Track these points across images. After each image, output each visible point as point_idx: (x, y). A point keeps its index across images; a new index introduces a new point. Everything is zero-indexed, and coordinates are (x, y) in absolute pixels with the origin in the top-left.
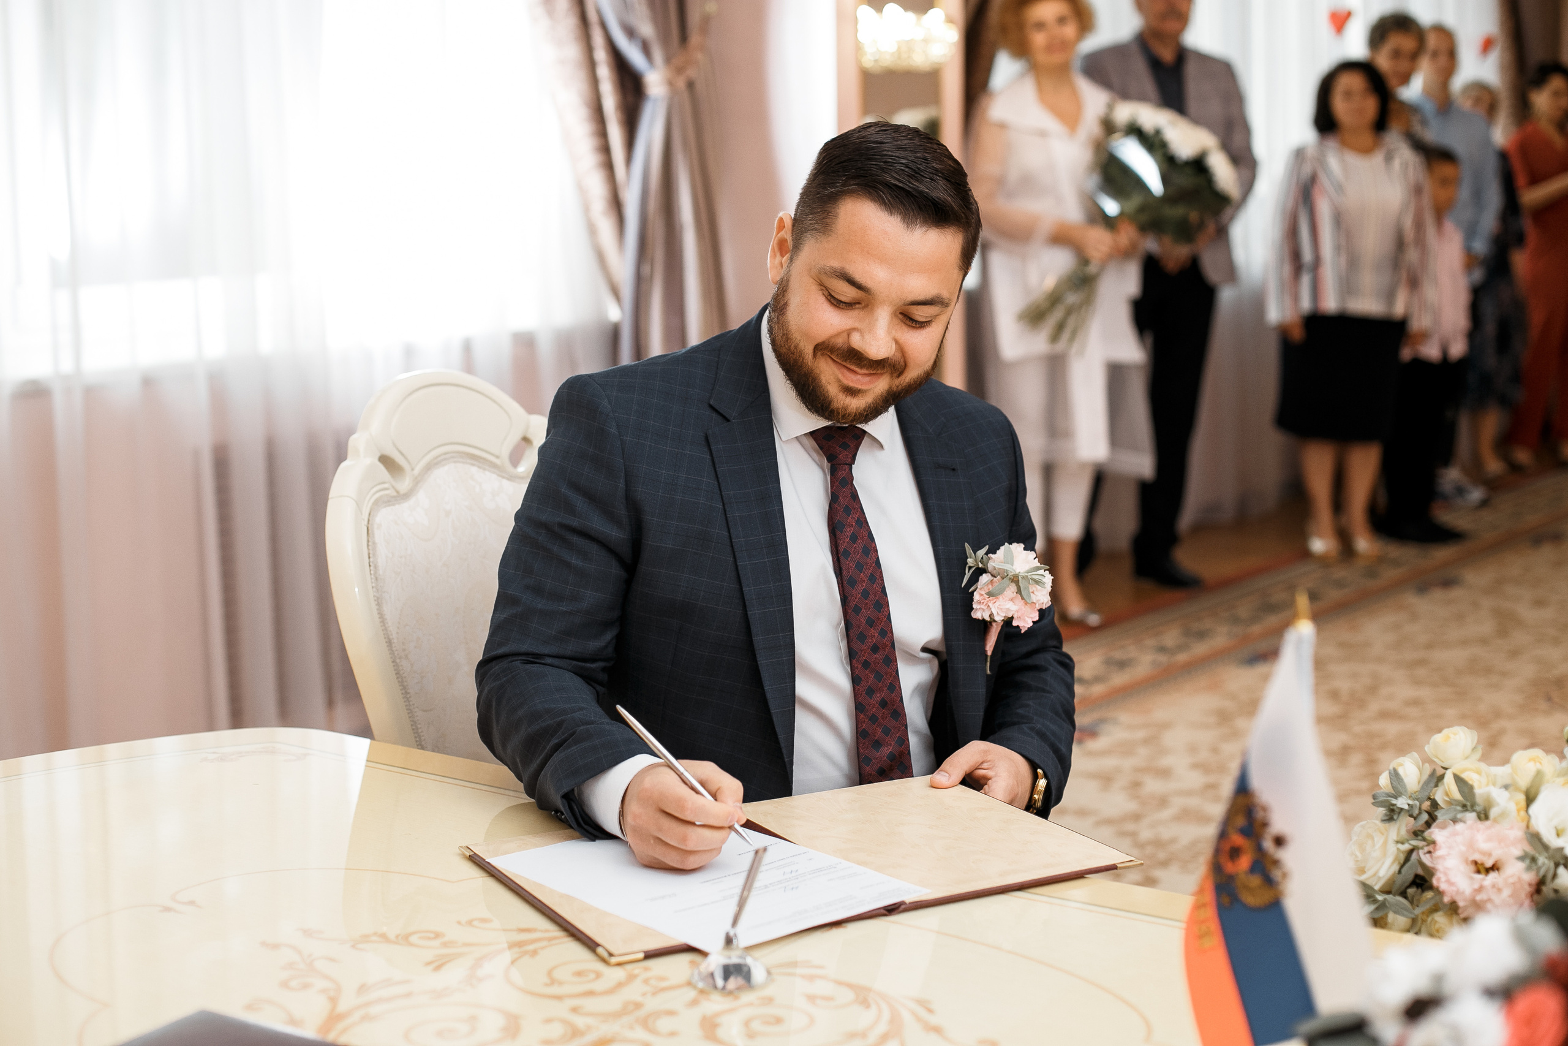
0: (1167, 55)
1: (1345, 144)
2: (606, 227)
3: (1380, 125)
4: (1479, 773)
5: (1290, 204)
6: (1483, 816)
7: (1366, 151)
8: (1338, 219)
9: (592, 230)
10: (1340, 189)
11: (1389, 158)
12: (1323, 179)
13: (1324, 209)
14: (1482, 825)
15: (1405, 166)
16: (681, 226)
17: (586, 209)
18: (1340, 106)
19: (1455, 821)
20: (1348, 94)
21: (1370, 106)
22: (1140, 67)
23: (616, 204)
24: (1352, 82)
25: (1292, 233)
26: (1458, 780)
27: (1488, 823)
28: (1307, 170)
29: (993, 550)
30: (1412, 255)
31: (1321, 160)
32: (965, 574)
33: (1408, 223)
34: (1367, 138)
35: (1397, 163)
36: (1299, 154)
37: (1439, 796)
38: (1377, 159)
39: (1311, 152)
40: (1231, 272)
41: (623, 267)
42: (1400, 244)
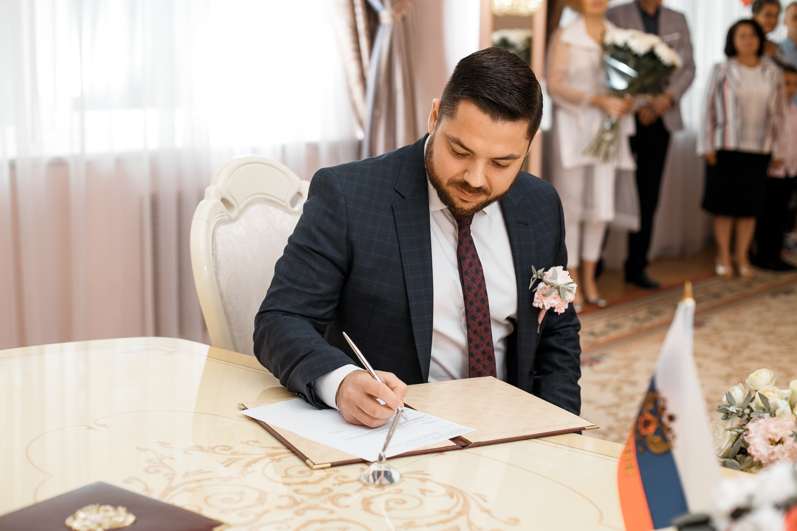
0: (651, 10)
1: (741, 62)
2: (357, 90)
3: (760, 53)
4: (774, 392)
5: (712, 92)
6: (773, 415)
7: (752, 66)
8: (737, 100)
9: (350, 92)
10: (738, 85)
11: (764, 70)
12: (729, 80)
13: (729, 95)
14: (772, 419)
15: (772, 75)
16: (395, 91)
17: (348, 80)
18: (739, 43)
19: (760, 417)
20: (743, 36)
21: (755, 42)
22: (636, 16)
23: (363, 79)
24: (746, 30)
25: (712, 107)
26: (762, 396)
27: (776, 418)
28: (721, 75)
29: (546, 270)
30: (775, 120)
31: (728, 70)
32: (530, 283)
33: (773, 104)
34: (753, 59)
35: (768, 73)
36: (717, 67)
37: (753, 405)
38: (758, 70)
39: (723, 66)
40: (680, 125)
41: (365, 111)
42: (768, 114)
